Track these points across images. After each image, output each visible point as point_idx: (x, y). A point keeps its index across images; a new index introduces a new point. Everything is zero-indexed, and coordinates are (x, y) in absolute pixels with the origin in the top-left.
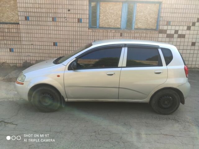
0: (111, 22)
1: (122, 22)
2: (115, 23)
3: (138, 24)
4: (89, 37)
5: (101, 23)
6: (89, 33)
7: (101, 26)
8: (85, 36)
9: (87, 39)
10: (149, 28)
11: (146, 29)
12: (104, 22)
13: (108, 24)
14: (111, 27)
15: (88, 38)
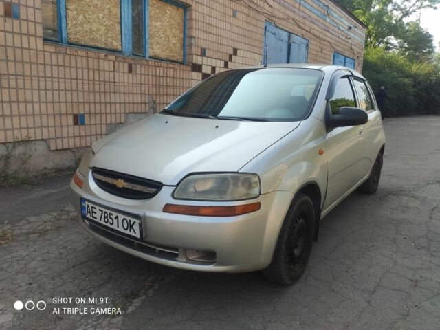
0: (99, 30)
1: (123, 35)
2: (109, 37)
3: (154, 46)
4: (48, 68)
5: (72, 31)
6: (48, 55)
7: (73, 38)
8: (34, 67)
9: (42, 74)
10: (173, 59)
11: (167, 60)
12: (80, 28)
13: (92, 37)
14: (99, 46)
15: (45, 71)
